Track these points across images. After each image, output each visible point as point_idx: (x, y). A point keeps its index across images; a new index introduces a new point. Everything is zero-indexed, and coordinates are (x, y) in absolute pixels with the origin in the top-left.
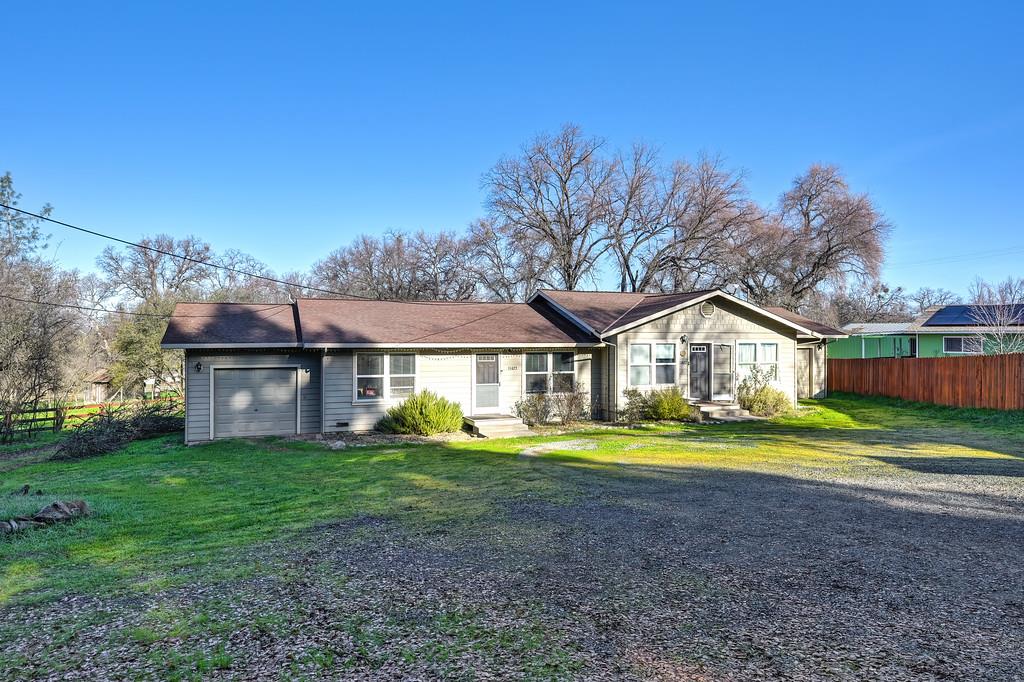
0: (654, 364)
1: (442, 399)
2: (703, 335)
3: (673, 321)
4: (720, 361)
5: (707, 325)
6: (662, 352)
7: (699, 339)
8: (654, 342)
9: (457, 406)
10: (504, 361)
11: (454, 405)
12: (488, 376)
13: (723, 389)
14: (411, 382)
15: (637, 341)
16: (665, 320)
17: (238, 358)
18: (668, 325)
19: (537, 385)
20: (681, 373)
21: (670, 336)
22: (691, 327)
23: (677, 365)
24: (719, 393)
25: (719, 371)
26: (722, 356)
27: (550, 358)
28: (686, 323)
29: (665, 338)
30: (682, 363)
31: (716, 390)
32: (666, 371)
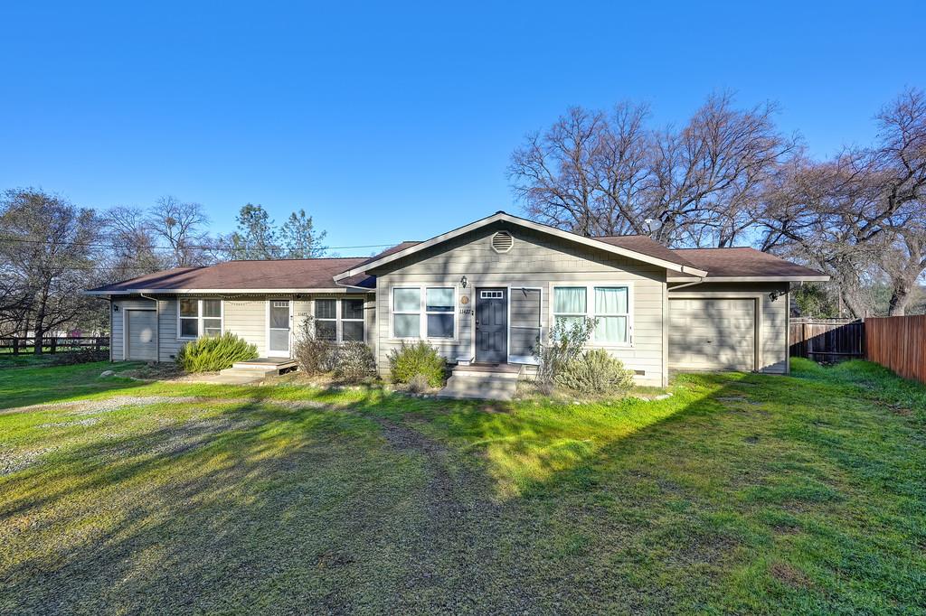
0: (423, 313)
1: (242, 340)
2: (498, 277)
3: (452, 260)
4: (526, 310)
5: (504, 264)
6: (439, 298)
7: (491, 281)
8: (424, 285)
9: (254, 348)
10: (294, 307)
11: (252, 346)
12: (280, 321)
13: (529, 348)
14: (218, 323)
15: (405, 285)
16: (440, 259)
17: (134, 302)
18: (446, 264)
19: (326, 331)
20: (465, 326)
21: (450, 278)
22: (479, 267)
23: (457, 315)
24: (522, 355)
25: (523, 325)
26: (529, 305)
27: (339, 305)
28: (473, 262)
29: (442, 281)
30: (467, 312)
31: (518, 350)
32: (442, 321)
